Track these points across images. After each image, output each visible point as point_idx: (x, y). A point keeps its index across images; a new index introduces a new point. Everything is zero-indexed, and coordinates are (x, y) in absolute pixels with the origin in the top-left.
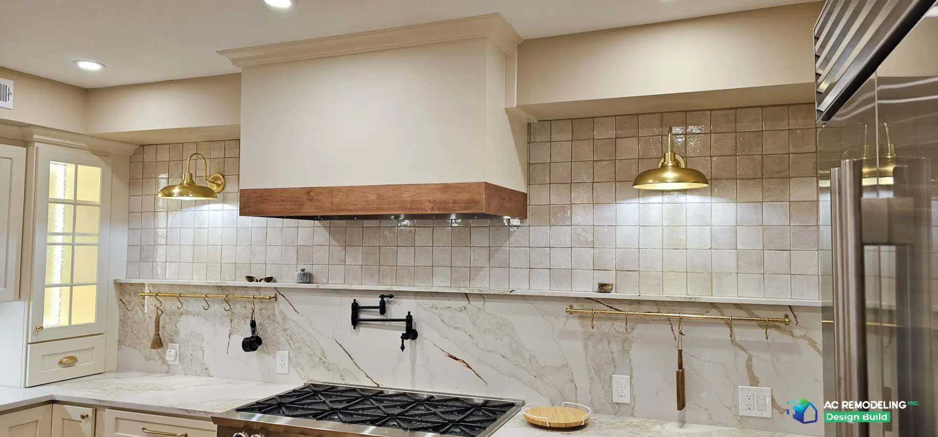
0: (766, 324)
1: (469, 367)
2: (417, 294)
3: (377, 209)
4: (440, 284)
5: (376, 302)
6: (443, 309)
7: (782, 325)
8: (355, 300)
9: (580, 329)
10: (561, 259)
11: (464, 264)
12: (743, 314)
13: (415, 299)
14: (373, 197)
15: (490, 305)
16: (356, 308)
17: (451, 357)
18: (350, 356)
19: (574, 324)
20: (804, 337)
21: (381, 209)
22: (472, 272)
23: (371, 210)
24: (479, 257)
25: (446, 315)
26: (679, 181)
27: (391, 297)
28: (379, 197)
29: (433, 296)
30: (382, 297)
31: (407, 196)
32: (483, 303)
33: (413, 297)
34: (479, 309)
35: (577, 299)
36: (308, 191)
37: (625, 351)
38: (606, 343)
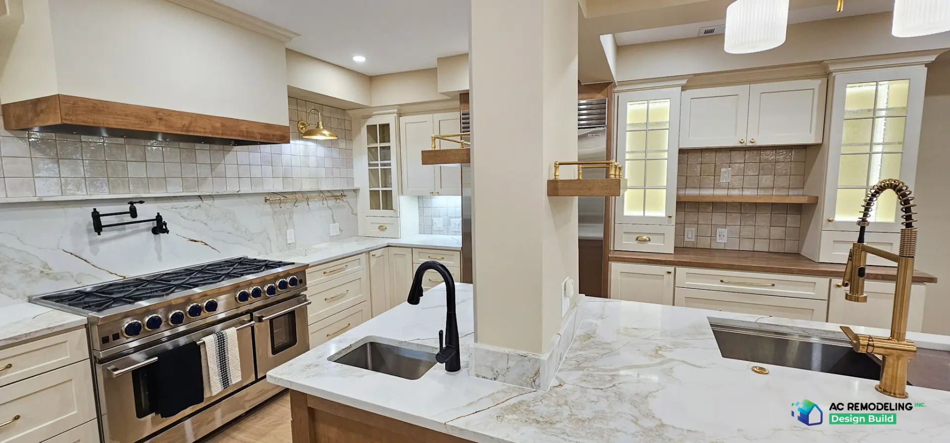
0: (336, 198)
1: (206, 244)
2: (157, 199)
3: (222, 134)
4: (174, 190)
5: (127, 208)
6: (182, 208)
7: (340, 197)
8: (95, 209)
9: (270, 210)
10: (256, 172)
11: (192, 176)
12: (329, 194)
13: (155, 203)
14: (219, 125)
15: (217, 202)
16: (96, 216)
17: (192, 240)
18: (85, 260)
19: (267, 207)
20: (347, 202)
21: (226, 134)
22: (200, 181)
23: (218, 134)
24: (204, 171)
25: (185, 212)
26: (331, 136)
27: (141, 202)
28: (223, 125)
29: (171, 200)
30: (132, 203)
31: (243, 128)
32: (213, 201)
33: (154, 202)
34: (210, 205)
35: (269, 194)
36: (157, 111)
37: (291, 218)
38: (283, 215)
